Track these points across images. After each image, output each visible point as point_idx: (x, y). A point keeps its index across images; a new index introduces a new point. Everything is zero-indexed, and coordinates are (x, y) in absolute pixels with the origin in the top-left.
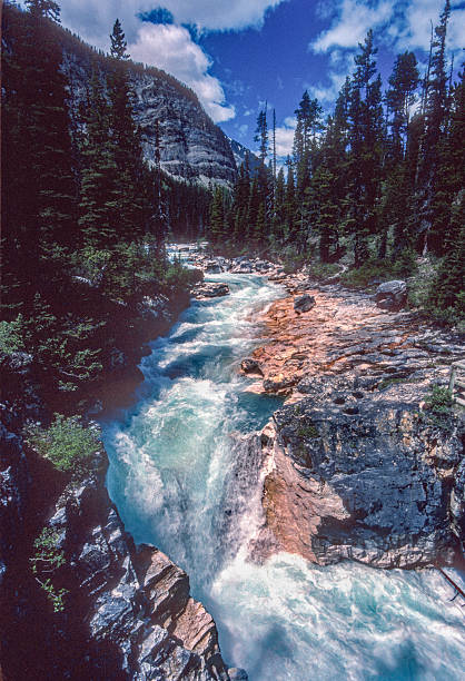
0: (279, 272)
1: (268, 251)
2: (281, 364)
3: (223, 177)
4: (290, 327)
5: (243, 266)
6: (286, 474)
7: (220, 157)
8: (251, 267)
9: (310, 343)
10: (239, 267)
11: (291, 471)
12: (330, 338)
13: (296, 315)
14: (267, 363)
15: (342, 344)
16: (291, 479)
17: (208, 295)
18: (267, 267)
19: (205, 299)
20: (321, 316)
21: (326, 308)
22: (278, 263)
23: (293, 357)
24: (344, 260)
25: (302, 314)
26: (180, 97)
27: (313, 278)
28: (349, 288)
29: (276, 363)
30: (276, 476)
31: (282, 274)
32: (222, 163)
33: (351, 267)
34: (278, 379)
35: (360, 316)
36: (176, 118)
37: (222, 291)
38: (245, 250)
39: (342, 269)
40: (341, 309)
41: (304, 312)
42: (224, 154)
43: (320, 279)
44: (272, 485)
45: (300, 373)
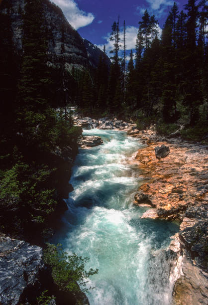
0: (133, 129)
1: (123, 114)
2: (165, 196)
3: (78, 63)
4: (158, 169)
5: (107, 124)
6: (193, 279)
7: (77, 50)
8: (113, 125)
9: (180, 180)
10: (104, 125)
11: (199, 277)
12: (194, 177)
13: (158, 160)
14: (155, 196)
15: (203, 181)
16: (198, 283)
17: (89, 145)
18: (124, 125)
19: (87, 148)
20: (177, 161)
21: (178, 155)
22: (130, 122)
23: (173, 191)
24: (181, 120)
25: (162, 159)
26: (51, 11)
27: (159, 133)
28: (189, 140)
29: (162, 195)
30: (183, 281)
31: (136, 130)
32: (78, 54)
33: (187, 127)
34: (168, 207)
35: (202, 161)
36: (48, 24)
37: (98, 142)
38: (106, 113)
39: (179, 127)
40: (188, 156)
41: (163, 157)
42: (79, 48)
43: (166, 134)
44: (180, 288)
45: (183, 203)
